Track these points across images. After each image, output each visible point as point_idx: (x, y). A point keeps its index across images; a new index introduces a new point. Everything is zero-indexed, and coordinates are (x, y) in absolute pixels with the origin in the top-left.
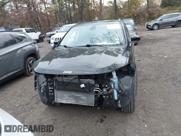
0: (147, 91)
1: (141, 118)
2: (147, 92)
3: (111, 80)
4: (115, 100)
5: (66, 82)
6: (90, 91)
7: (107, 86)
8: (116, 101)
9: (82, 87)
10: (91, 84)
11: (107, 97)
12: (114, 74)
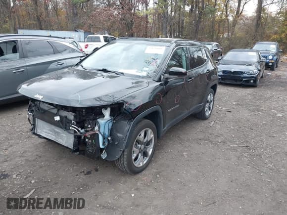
0: (187, 155)
2: (186, 157)
3: (98, 120)
6: (66, 128)
7: (89, 126)
9: (56, 120)
10: (68, 119)
11: (90, 141)
12: (107, 113)
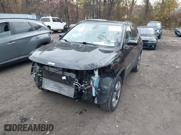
0: (137, 96)
1: (117, 118)
2: (137, 97)
3: (92, 77)
4: (93, 96)
5: (51, 72)
6: (70, 84)
7: (86, 82)
8: (94, 98)
9: (63, 79)
10: (72, 78)
11: (86, 92)
12: (96, 73)
